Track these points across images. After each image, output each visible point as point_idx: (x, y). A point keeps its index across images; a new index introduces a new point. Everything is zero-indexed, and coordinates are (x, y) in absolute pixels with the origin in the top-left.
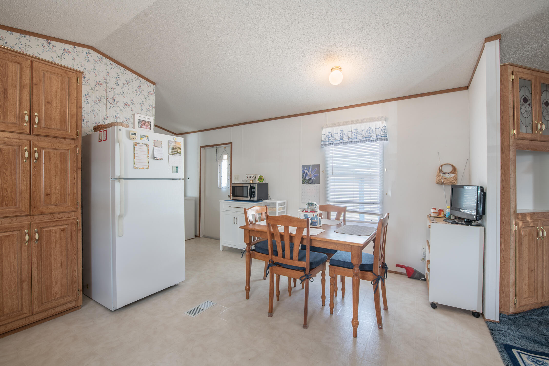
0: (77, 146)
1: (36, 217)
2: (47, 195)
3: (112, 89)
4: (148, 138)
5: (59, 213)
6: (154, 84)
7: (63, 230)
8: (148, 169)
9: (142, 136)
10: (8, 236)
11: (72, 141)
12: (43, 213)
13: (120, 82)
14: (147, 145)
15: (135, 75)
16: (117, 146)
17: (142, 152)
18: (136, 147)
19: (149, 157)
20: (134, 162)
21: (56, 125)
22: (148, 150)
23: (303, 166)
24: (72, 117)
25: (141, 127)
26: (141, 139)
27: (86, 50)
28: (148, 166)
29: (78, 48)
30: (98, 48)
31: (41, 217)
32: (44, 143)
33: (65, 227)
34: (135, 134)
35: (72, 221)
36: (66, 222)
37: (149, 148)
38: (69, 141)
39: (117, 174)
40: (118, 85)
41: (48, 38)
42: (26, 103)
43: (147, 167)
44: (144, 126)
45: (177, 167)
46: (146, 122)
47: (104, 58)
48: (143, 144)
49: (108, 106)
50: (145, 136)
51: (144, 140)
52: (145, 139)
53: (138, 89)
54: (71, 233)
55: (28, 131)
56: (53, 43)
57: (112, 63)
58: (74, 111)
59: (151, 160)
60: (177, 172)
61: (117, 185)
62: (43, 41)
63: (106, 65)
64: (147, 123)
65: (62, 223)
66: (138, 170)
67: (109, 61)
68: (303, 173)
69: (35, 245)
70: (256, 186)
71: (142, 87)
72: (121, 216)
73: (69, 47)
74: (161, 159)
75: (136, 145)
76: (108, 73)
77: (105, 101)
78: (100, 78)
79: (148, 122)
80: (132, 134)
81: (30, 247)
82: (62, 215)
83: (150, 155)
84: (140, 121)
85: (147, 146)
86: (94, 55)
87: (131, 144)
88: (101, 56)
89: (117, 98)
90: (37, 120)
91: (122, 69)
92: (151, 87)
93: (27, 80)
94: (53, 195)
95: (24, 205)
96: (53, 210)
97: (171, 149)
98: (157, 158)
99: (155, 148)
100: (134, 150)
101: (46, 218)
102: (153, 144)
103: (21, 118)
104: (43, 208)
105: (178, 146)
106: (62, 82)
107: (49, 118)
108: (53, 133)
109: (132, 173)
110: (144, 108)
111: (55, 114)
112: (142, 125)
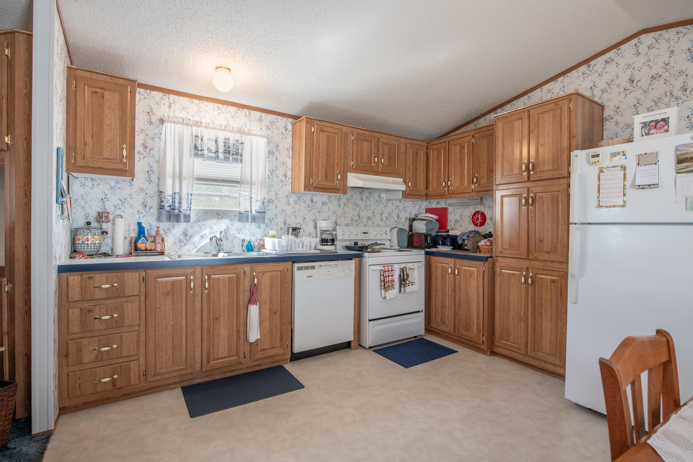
0: (569, 185)
1: (533, 262)
2: (541, 241)
4: (624, 155)
5: (552, 262)
7: (553, 281)
8: (623, 206)
9: (614, 155)
10: (513, 274)
11: (564, 180)
12: (537, 259)
14: (622, 167)
16: (575, 178)
17: (612, 180)
18: (601, 174)
19: (627, 187)
20: (599, 198)
21: (548, 166)
22: (625, 174)
24: (562, 152)
25: (647, 134)
26: (611, 160)
27: (635, 40)
28: (624, 202)
29: (623, 47)
31: (536, 262)
33: (556, 278)
35: (562, 273)
36: (556, 273)
37: (627, 172)
38: (561, 181)
39: (575, 217)
41: (586, 62)
42: (525, 153)
43: (621, 203)
44: (653, 131)
46: (657, 122)
47: (664, 32)
48: (614, 167)
50: (619, 153)
51: (619, 160)
52: (618, 157)
54: (561, 287)
55: (526, 179)
56: (593, 63)
58: (565, 144)
59: (631, 192)
61: (574, 231)
63: (668, 40)
64: (662, 123)
65: (552, 273)
66: (605, 209)
67: (673, 31)
69: (530, 288)
74: (653, 186)
75: (601, 171)
76: (672, 52)
78: (658, 69)
79: (663, 120)
80: (593, 156)
81: (527, 289)
82: (555, 265)
83: (628, 182)
84: (645, 125)
85: (624, 168)
86: (648, 38)
87: (595, 170)
88: (660, 32)
90: (532, 167)
94: (546, 242)
95: (524, 248)
96: (545, 256)
97: (679, 161)
98: (642, 187)
99: (640, 168)
100: (599, 179)
101: (540, 265)
102: (635, 162)
103: (521, 167)
104: (537, 255)
106: (554, 117)
107: (543, 162)
108: (545, 175)
109: (595, 215)
111: (548, 156)
112: (649, 130)
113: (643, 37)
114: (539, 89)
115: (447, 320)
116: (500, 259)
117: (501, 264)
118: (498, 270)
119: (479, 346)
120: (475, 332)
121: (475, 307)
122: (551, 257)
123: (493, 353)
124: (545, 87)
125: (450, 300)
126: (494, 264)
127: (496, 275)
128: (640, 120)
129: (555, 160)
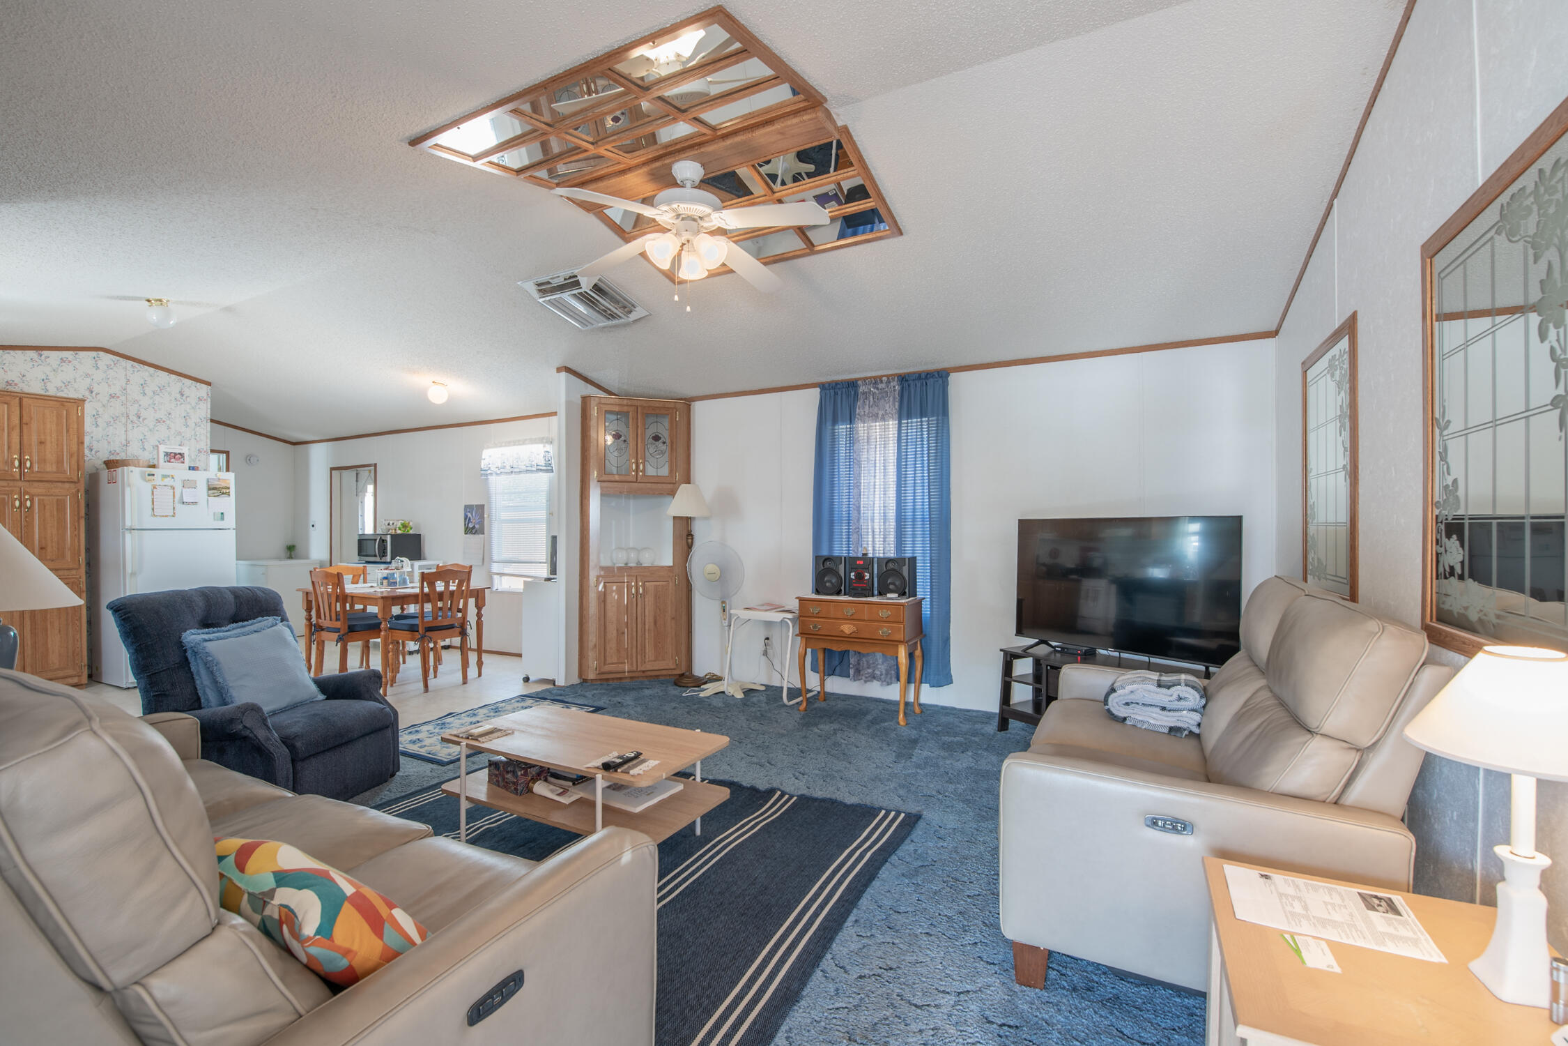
0: (78, 491)
3: (136, 401)
4: (174, 478)
6: (209, 384)
8: (173, 516)
9: (165, 476)
11: (72, 485)
13: (147, 390)
15: (173, 376)
16: (127, 491)
17: (164, 497)
18: (155, 490)
19: (176, 502)
20: (153, 509)
21: (51, 468)
22: (174, 493)
23: (466, 507)
24: (70, 456)
25: (169, 462)
26: (163, 481)
27: (94, 354)
28: (174, 513)
29: (82, 354)
30: (116, 350)
32: (38, 489)
34: (153, 475)
35: (72, 580)
37: (176, 491)
38: (67, 485)
39: (128, 524)
40: (145, 394)
41: (36, 349)
42: (16, 446)
43: (172, 514)
44: (173, 460)
45: (222, 513)
46: (176, 454)
47: (121, 359)
48: (166, 486)
49: (130, 426)
50: (169, 476)
51: (168, 481)
52: (169, 479)
53: (178, 396)
55: (18, 477)
56: (45, 353)
57: (135, 364)
58: (75, 448)
59: (178, 506)
60: (222, 519)
61: (128, 536)
62: (32, 354)
63: (125, 368)
66: (159, 518)
67: (130, 363)
68: (466, 517)
70: (389, 539)
71: (187, 392)
72: (133, 574)
73: (68, 354)
74: (195, 503)
75: (155, 488)
76: (128, 381)
77: (124, 420)
78: (116, 390)
79: (180, 454)
80: (149, 475)
82: (61, 573)
83: (177, 499)
84: (167, 454)
85: (173, 488)
86: (107, 358)
87: (149, 486)
88: (118, 358)
89: (143, 414)
90: (28, 464)
91: (152, 370)
92: (203, 390)
93: (16, 420)
94: (49, 549)
97: (210, 489)
98: (189, 503)
99: (184, 490)
100: (153, 494)
102: (181, 485)
105: (224, 485)
106: (59, 416)
107: (42, 461)
108: (49, 477)
109: (149, 522)
110: (191, 423)
111: (50, 455)
112: (170, 459)
113: (101, 353)
128: (163, 449)
129: (60, 462)
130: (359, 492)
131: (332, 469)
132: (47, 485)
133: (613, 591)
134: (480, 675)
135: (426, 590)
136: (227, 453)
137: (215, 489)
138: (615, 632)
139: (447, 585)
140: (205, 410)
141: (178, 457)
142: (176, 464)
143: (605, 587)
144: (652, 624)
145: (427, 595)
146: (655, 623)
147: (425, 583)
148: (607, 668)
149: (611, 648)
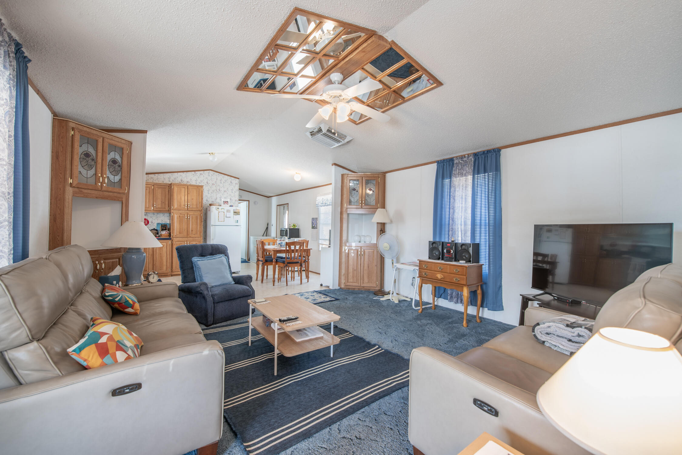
0: (202, 214)
1: (189, 238)
2: (192, 231)
3: (219, 185)
6: (239, 179)
9: (222, 209)
11: (200, 212)
12: (190, 237)
13: (222, 182)
15: (229, 177)
16: (212, 213)
17: (221, 215)
20: (219, 219)
21: (195, 207)
22: (224, 214)
23: (312, 218)
24: (199, 203)
25: (224, 204)
27: (208, 171)
29: (204, 172)
30: (213, 169)
32: (191, 213)
36: (198, 241)
38: (198, 212)
39: (212, 224)
42: (186, 200)
43: (223, 221)
45: (237, 220)
47: (214, 172)
49: (217, 193)
53: (230, 183)
55: (187, 210)
56: (196, 172)
57: (219, 174)
58: (200, 201)
59: (225, 218)
60: (237, 222)
61: (212, 227)
62: (193, 173)
63: (216, 175)
65: (196, 241)
66: (220, 222)
67: (217, 173)
68: (312, 222)
70: (288, 230)
71: (233, 182)
72: (213, 239)
73: (202, 172)
74: (230, 217)
76: (217, 179)
77: (216, 191)
78: (214, 182)
80: (218, 208)
82: (196, 238)
84: (224, 202)
85: (224, 212)
86: (211, 172)
87: (217, 212)
89: (221, 189)
90: (189, 206)
91: (223, 175)
92: (237, 181)
93: (186, 192)
94: (194, 231)
95: (185, 234)
96: (193, 236)
97: (234, 213)
98: (228, 217)
99: (227, 213)
100: (219, 214)
101: (191, 239)
102: (227, 211)
103: (185, 205)
104: (191, 235)
105: (238, 211)
106: (197, 191)
107: (193, 205)
108: (194, 209)
109: (218, 223)
110: (233, 191)
111: (195, 203)
114: (176, 173)
115: (148, 269)
116: (174, 238)
117: (176, 240)
118: (174, 243)
119: (167, 274)
120: (165, 269)
121: (165, 259)
122: (196, 236)
123: (172, 275)
124: (179, 173)
125: (150, 259)
126: (172, 240)
127: (173, 245)
128: (223, 200)
129: (197, 205)
130: (284, 213)
131: (277, 205)
132: (193, 212)
133: (352, 253)
134: (308, 282)
135: (288, 249)
136: (249, 201)
137: (236, 212)
138: (352, 269)
139: (295, 247)
140: (237, 187)
141: (226, 202)
142: (226, 205)
143: (348, 251)
144: (367, 267)
145: (288, 250)
146: (368, 267)
147: (287, 247)
148: (348, 284)
149: (350, 276)
